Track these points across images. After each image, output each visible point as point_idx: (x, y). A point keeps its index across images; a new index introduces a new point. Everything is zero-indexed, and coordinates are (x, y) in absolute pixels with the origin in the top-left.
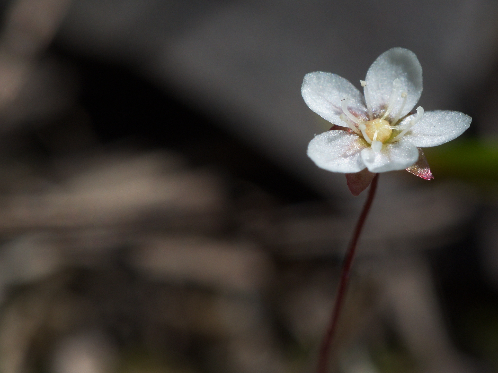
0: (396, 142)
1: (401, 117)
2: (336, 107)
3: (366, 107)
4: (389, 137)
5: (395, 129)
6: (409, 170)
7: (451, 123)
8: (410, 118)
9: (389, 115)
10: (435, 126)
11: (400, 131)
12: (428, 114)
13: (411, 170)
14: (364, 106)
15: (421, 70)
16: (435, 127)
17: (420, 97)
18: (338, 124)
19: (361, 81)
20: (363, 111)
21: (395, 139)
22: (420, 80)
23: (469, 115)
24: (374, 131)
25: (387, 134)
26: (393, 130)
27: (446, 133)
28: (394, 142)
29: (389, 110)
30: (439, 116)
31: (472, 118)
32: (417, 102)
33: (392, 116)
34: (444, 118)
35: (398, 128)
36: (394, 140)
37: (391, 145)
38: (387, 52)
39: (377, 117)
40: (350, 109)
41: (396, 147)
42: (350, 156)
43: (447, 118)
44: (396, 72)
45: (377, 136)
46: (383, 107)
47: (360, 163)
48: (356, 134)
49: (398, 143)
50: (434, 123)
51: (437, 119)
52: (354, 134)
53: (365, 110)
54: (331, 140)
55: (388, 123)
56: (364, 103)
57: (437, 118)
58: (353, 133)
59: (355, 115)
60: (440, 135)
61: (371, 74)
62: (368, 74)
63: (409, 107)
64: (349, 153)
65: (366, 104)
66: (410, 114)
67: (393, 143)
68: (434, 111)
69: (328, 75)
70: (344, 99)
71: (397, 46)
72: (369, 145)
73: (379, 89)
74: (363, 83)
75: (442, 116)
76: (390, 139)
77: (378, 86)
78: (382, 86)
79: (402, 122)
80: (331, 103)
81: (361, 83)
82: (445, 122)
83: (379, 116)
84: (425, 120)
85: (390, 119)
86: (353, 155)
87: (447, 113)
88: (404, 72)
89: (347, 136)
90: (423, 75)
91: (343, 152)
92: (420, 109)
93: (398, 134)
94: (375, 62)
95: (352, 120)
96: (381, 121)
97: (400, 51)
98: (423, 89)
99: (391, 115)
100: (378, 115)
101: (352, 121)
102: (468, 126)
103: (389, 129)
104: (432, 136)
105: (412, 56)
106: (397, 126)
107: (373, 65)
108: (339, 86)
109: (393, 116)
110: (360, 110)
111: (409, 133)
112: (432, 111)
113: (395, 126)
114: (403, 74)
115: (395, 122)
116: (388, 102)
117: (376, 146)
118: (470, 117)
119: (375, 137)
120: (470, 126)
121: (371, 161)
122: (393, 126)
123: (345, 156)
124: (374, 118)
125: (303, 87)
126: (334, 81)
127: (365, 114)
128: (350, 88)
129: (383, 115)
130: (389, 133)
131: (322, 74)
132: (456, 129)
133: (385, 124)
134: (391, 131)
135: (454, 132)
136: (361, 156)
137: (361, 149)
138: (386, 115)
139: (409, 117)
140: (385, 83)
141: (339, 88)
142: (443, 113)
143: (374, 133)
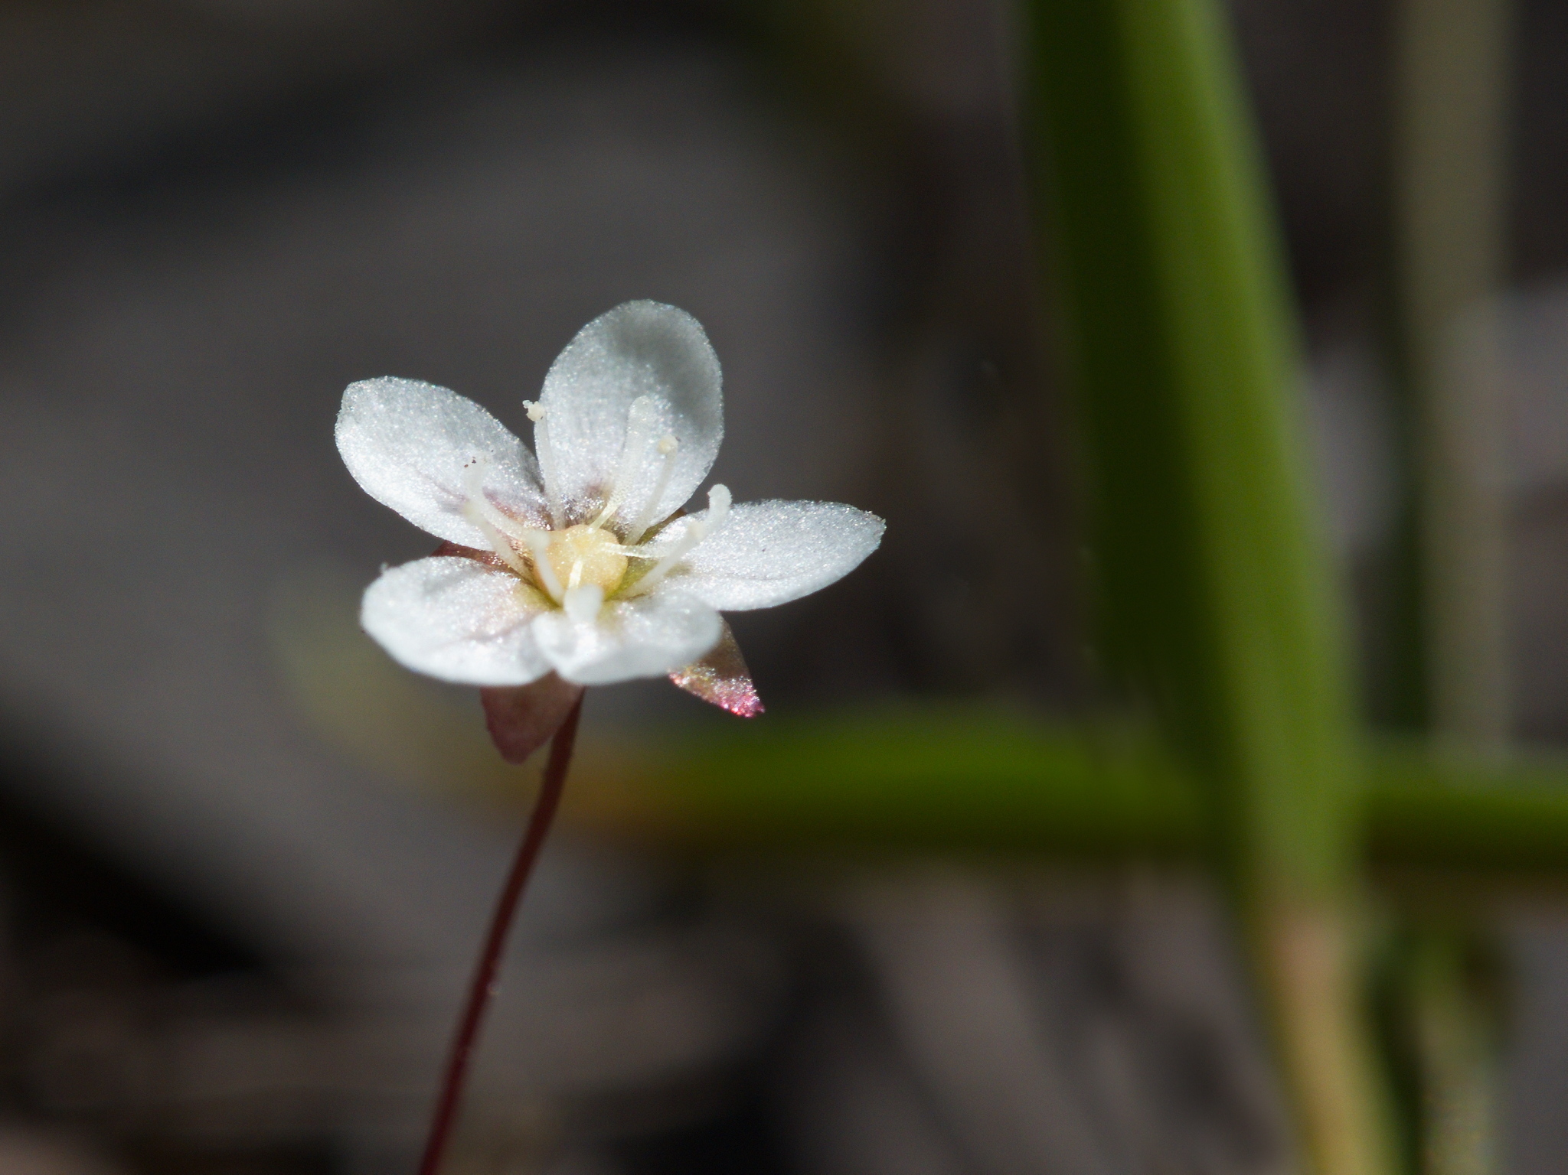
0: (642, 595)
1: (653, 522)
2: (444, 489)
3: (542, 489)
4: (620, 582)
5: (636, 555)
6: (683, 682)
7: (818, 539)
8: (684, 524)
9: (617, 514)
10: (763, 551)
11: (654, 563)
12: (743, 511)
13: (692, 684)
14: (535, 486)
15: (719, 373)
16: (765, 552)
17: (714, 458)
18: (456, 538)
19: (526, 404)
20: (531, 504)
21: (637, 587)
22: (716, 404)
23: (874, 513)
24: (572, 561)
25: (614, 572)
26: (630, 560)
27: (802, 571)
28: (635, 597)
29: (618, 497)
30: (777, 518)
31: (884, 521)
32: (705, 475)
33: (624, 519)
34: (794, 525)
35: (645, 552)
36: (632, 592)
37: (625, 604)
38: (609, 315)
39: (577, 522)
40: (491, 496)
41: (641, 610)
42: (496, 636)
43: (803, 524)
44: (636, 381)
45: (582, 578)
46: (597, 492)
47: (529, 657)
48: (511, 570)
49: (650, 598)
50: (760, 541)
51: (771, 528)
52: (506, 572)
53: (539, 499)
54: (433, 588)
55: (615, 538)
56: (535, 480)
57: (770, 525)
58: (504, 568)
59: (510, 514)
60: (781, 577)
61: (555, 384)
62: (546, 383)
63: (681, 491)
64: (492, 631)
65: (542, 482)
66: (680, 513)
67: (630, 599)
68: (760, 504)
69: (419, 390)
70: (474, 462)
71: (641, 295)
72: (554, 605)
73: (582, 435)
74: (533, 409)
75: (786, 517)
76: (620, 588)
77: (579, 424)
78: (592, 424)
79: (657, 537)
80: (428, 477)
81: (526, 411)
82: (797, 537)
83: (585, 519)
84: (733, 531)
85: (620, 529)
86: (506, 633)
87: (803, 509)
88: (662, 381)
89: (485, 576)
90: (725, 389)
91: (472, 625)
92: (720, 494)
93: (646, 572)
94: (569, 348)
95: (501, 528)
96: (591, 530)
97: (647, 312)
98: (726, 435)
99: (622, 514)
100: (582, 515)
101: (499, 531)
102: (873, 546)
103: (617, 556)
104: (755, 579)
105: (690, 329)
106: (644, 548)
107: (560, 357)
108: (453, 424)
109: (630, 517)
110: (523, 500)
111: (681, 570)
112: (753, 504)
113: (637, 547)
114: (659, 388)
115: (637, 535)
116: (613, 478)
117: (580, 606)
118: (879, 519)
119: (575, 577)
120: (879, 542)
121: (566, 649)
122: (631, 547)
123: (483, 638)
124: (569, 524)
125: (341, 422)
126: (436, 407)
127: (539, 512)
128: (488, 429)
129: (599, 513)
130: (619, 569)
131: (400, 386)
132: (833, 558)
133: (605, 540)
134: (625, 564)
135: (825, 565)
136: (530, 637)
137: (528, 620)
138: (608, 512)
139: (680, 521)
140: (602, 415)
141: (454, 433)
142: (790, 507)
143: (570, 567)
